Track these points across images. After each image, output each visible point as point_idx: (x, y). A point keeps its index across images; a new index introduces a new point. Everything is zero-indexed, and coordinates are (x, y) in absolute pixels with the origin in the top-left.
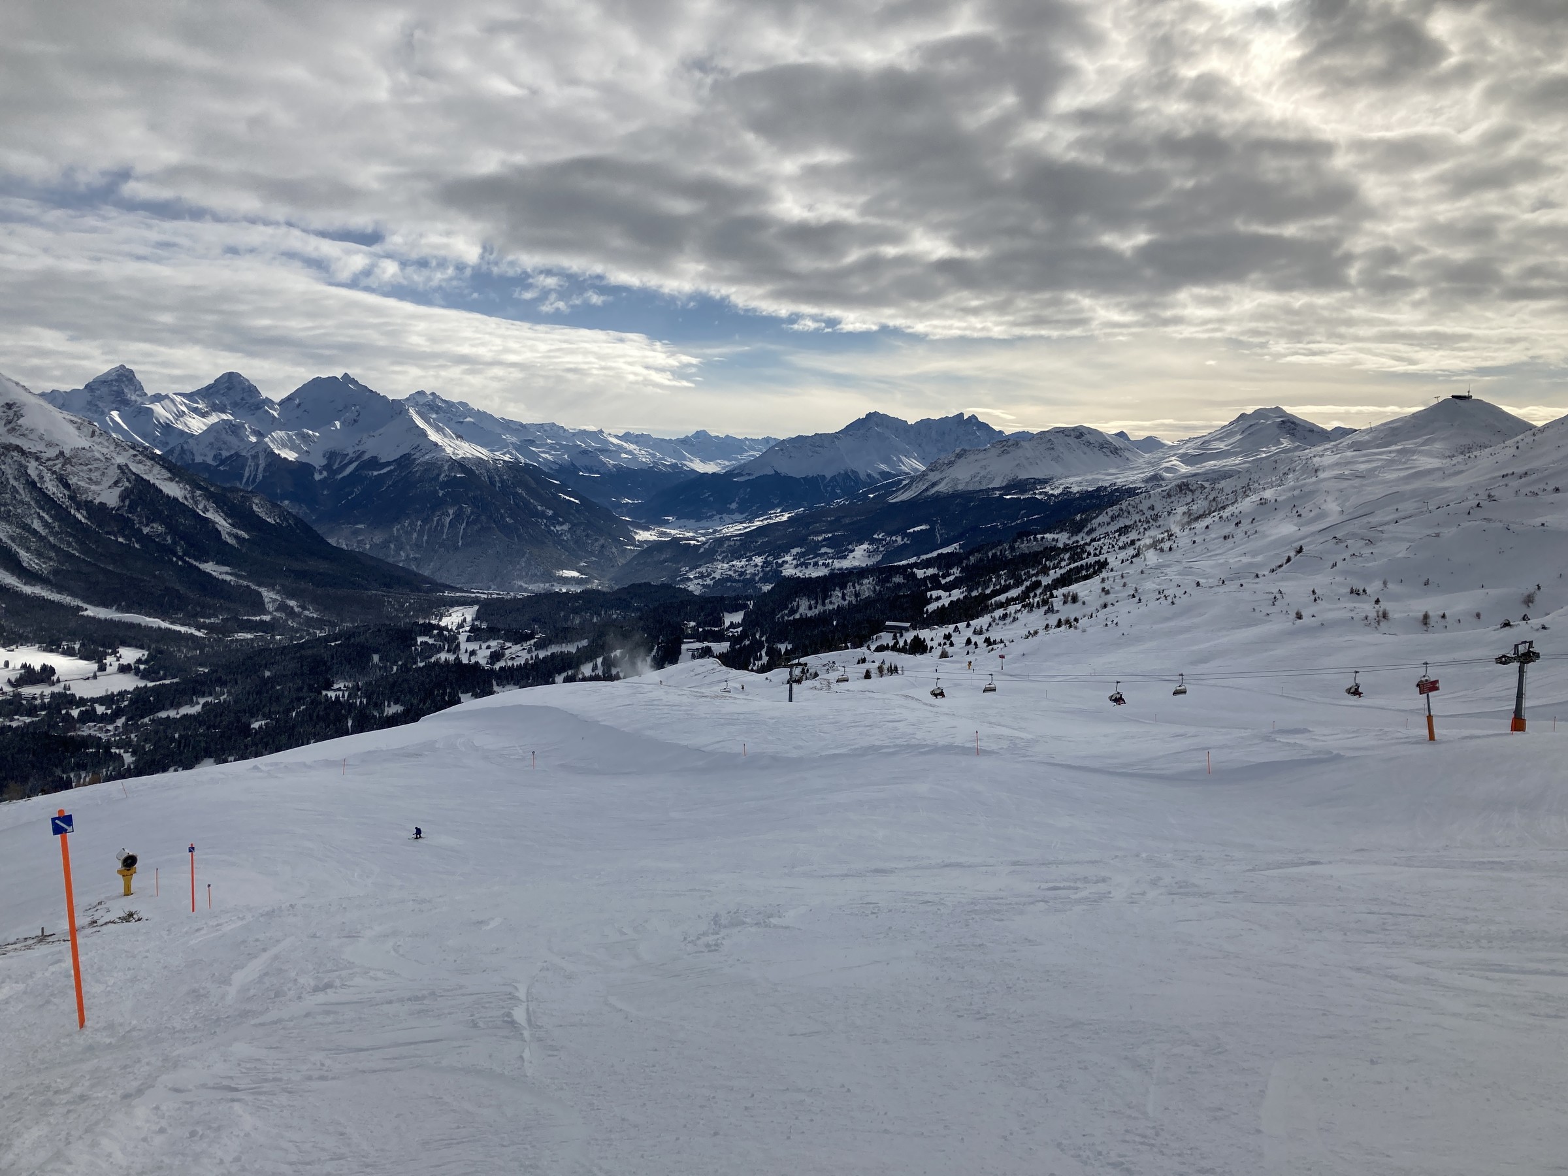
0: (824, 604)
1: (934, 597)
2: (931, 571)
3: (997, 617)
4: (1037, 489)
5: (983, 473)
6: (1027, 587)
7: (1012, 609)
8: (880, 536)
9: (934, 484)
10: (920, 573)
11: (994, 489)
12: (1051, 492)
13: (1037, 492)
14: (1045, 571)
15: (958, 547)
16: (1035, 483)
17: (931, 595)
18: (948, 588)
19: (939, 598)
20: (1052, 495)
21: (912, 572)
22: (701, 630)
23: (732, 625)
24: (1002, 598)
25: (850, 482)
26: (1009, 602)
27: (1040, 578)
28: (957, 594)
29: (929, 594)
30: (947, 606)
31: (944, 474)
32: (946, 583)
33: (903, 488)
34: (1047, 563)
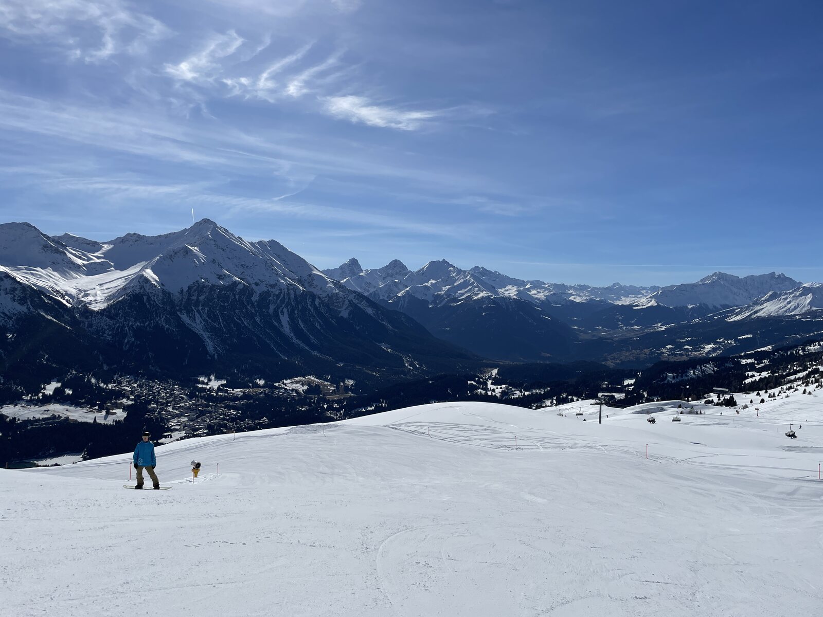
0: (682, 377)
1: (750, 375)
2: (749, 361)
3: (785, 388)
5: (788, 306)
6: (809, 372)
7: (795, 384)
8: (721, 340)
9: (756, 312)
10: (744, 362)
11: (795, 315)
15: (771, 348)
17: (748, 374)
18: (760, 371)
19: (753, 376)
21: (738, 361)
22: (610, 386)
23: (629, 385)
24: (792, 377)
25: (703, 310)
26: (796, 380)
28: (764, 374)
29: (746, 374)
30: (757, 380)
31: (763, 306)
32: (759, 367)
33: (735, 314)
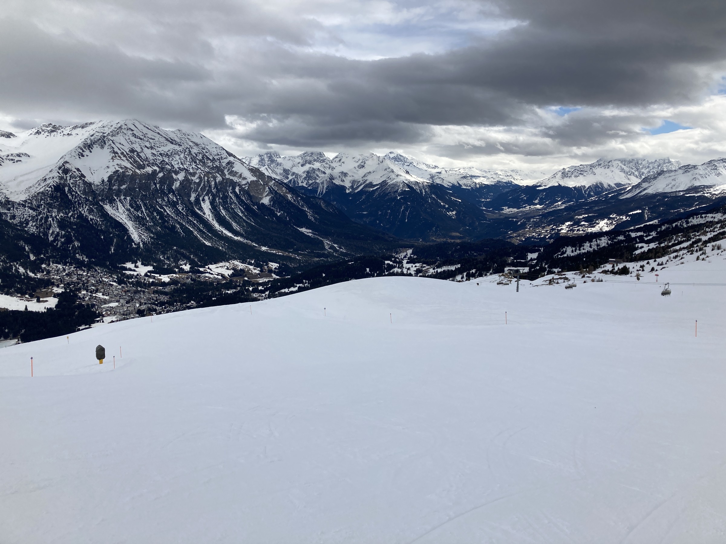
0: (580, 250)
1: (639, 247)
2: (639, 234)
3: (672, 257)
4: (705, 191)
5: (673, 183)
6: (693, 242)
7: (681, 253)
8: (614, 216)
9: (645, 189)
10: (633, 235)
11: (680, 191)
12: (713, 193)
13: (705, 192)
14: (705, 233)
15: (657, 222)
16: (704, 188)
17: (638, 246)
18: (648, 242)
19: (642, 247)
20: (714, 194)
21: (629, 234)
22: (515, 261)
23: (532, 260)
24: (678, 247)
25: (599, 189)
26: (681, 249)
27: (701, 237)
28: (652, 245)
29: (637, 245)
30: (646, 251)
31: (651, 184)
32: (648, 240)
33: (627, 191)
34: (707, 229)
